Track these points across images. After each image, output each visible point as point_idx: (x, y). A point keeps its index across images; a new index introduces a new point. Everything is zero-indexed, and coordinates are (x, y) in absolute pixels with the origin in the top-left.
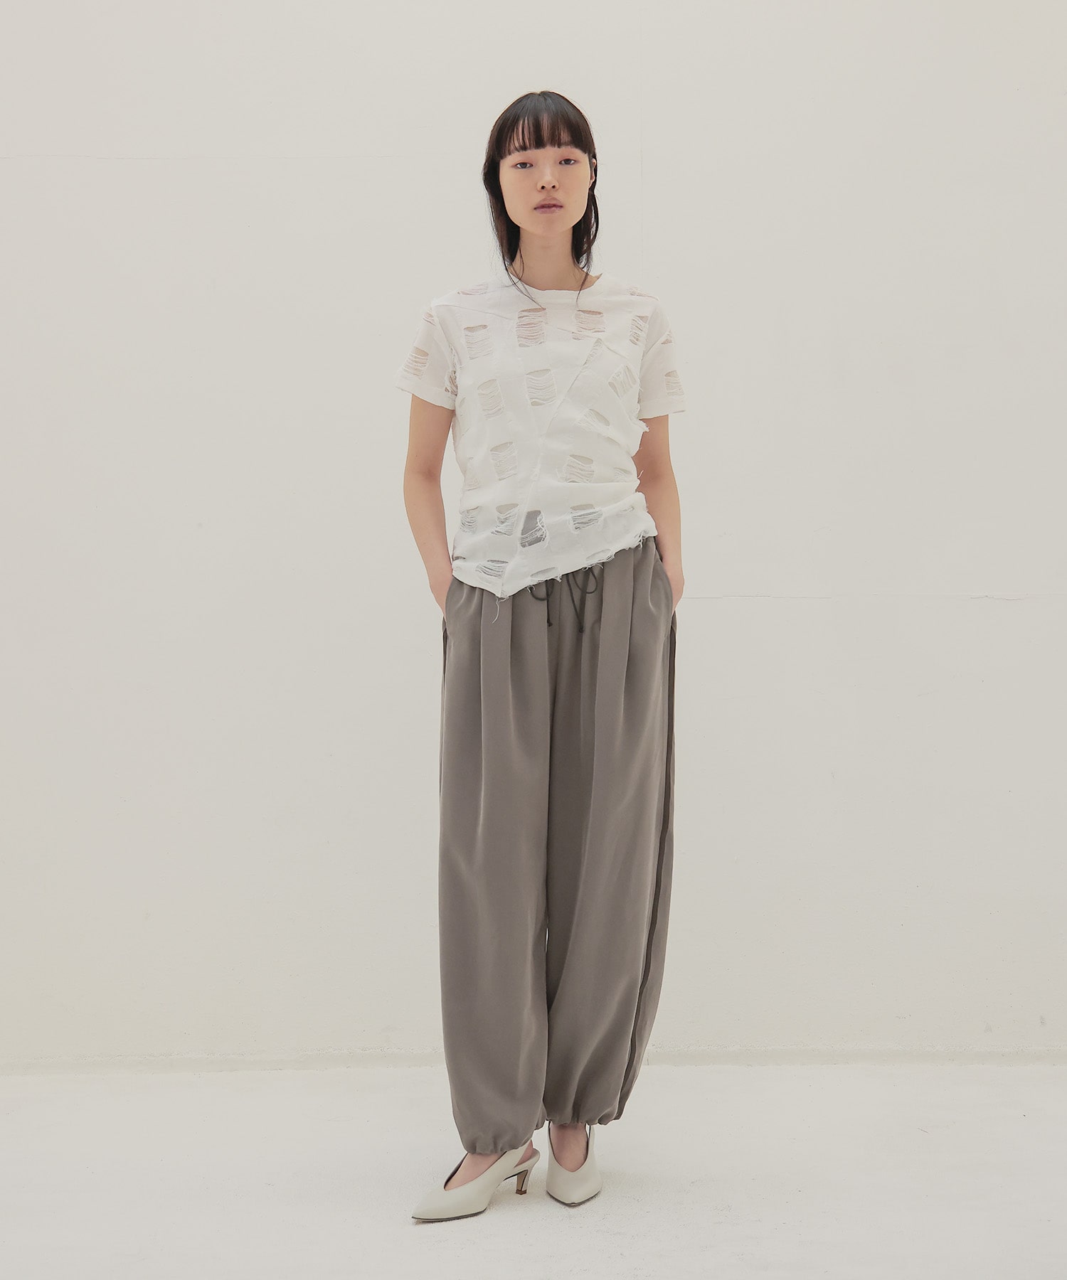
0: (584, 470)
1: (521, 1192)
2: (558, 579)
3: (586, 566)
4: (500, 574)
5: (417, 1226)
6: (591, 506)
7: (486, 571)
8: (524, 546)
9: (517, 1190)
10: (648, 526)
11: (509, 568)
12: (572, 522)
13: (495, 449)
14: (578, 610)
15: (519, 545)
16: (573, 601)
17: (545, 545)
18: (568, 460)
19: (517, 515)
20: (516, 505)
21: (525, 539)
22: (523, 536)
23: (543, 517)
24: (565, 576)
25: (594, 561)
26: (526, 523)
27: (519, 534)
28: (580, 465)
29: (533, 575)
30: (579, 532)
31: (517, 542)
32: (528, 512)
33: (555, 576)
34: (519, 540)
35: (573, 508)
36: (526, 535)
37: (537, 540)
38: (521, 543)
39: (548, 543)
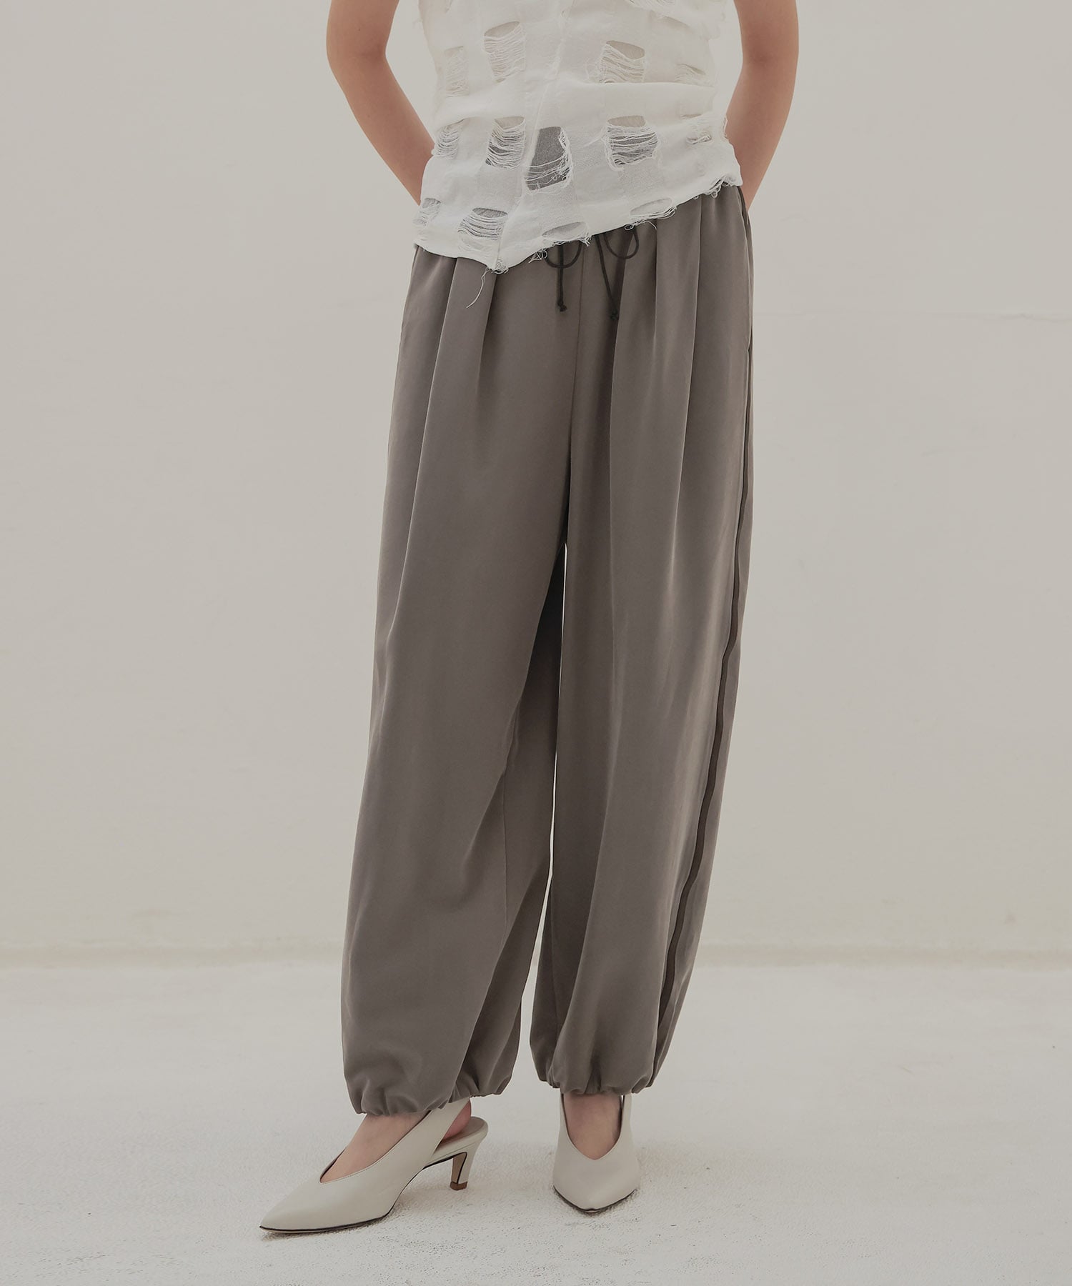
0: (629, 68)
1: (457, 1185)
2: (586, 242)
3: (630, 223)
4: (495, 232)
5: (268, 1243)
6: (640, 121)
7: (474, 230)
8: (533, 188)
9: (452, 1183)
10: (731, 171)
11: (510, 221)
12: (611, 152)
13: (491, 32)
14: (611, 287)
15: (525, 186)
16: (604, 271)
17: (564, 184)
18: (604, 49)
19: (524, 136)
20: (518, 120)
21: (535, 176)
22: (533, 172)
23: (566, 138)
24: (596, 237)
25: (645, 216)
26: (540, 147)
27: (526, 164)
28: (622, 58)
29: (545, 233)
30: (622, 168)
31: (523, 181)
32: (541, 130)
33: (581, 236)
34: (525, 178)
35: (612, 121)
36: (538, 170)
37: (555, 178)
38: (528, 183)
39: (571, 183)
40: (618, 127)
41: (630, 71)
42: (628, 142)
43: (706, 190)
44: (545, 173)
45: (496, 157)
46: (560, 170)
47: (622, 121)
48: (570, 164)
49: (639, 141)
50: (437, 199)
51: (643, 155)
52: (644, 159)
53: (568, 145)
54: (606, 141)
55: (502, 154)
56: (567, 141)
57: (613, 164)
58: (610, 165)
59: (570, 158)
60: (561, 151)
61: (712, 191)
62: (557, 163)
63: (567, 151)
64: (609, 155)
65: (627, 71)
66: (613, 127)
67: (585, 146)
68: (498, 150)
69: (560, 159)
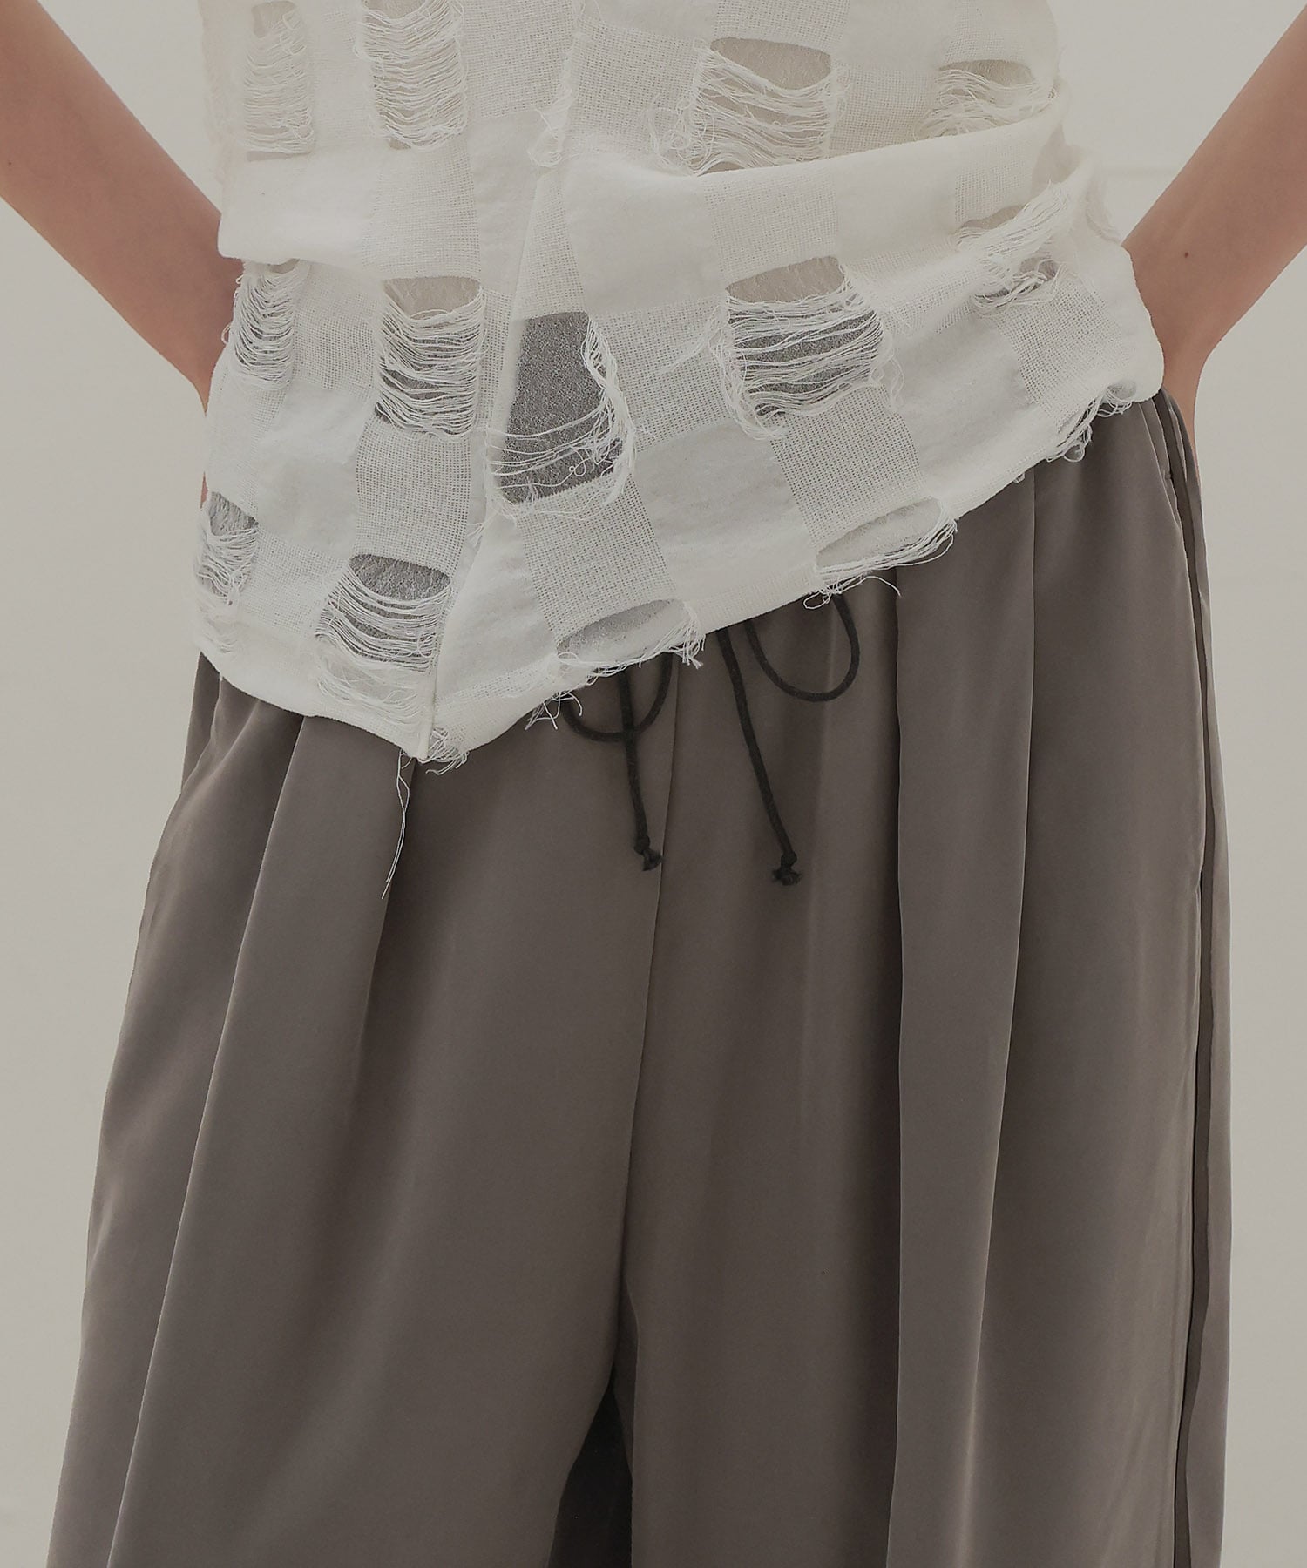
0: (783, 117)
2: (688, 656)
3: (817, 589)
4: (418, 647)
6: (826, 272)
8: (517, 496)
11: (459, 607)
12: (740, 385)
14: (772, 780)
15: (493, 492)
17: (612, 488)
18: (702, 65)
19: (481, 338)
20: (464, 288)
21: (522, 463)
22: (513, 452)
23: (604, 348)
24: (721, 638)
25: (860, 563)
26: (527, 375)
27: (494, 427)
28: (757, 88)
29: (564, 645)
30: (778, 431)
31: (488, 475)
32: (530, 323)
33: (674, 643)
34: (494, 468)
35: (740, 289)
36: (531, 446)
37: (580, 470)
38: (504, 481)
39: (630, 484)
40: (758, 305)
41: (788, 127)
42: (792, 353)
43: (1049, 449)
44: (552, 456)
45: (402, 399)
46: (595, 446)
47: (774, 284)
48: (626, 428)
49: (826, 345)
50: (247, 511)
51: (840, 381)
52: (843, 394)
53: (612, 371)
54: (724, 354)
55: (419, 391)
56: (609, 361)
57: (751, 418)
58: (745, 424)
59: (622, 408)
60: (593, 396)
61: (1065, 448)
62: (588, 426)
63: (610, 389)
64: (736, 394)
65: (774, 128)
66: (745, 306)
67: (664, 370)
68: (405, 380)
69: (592, 414)
